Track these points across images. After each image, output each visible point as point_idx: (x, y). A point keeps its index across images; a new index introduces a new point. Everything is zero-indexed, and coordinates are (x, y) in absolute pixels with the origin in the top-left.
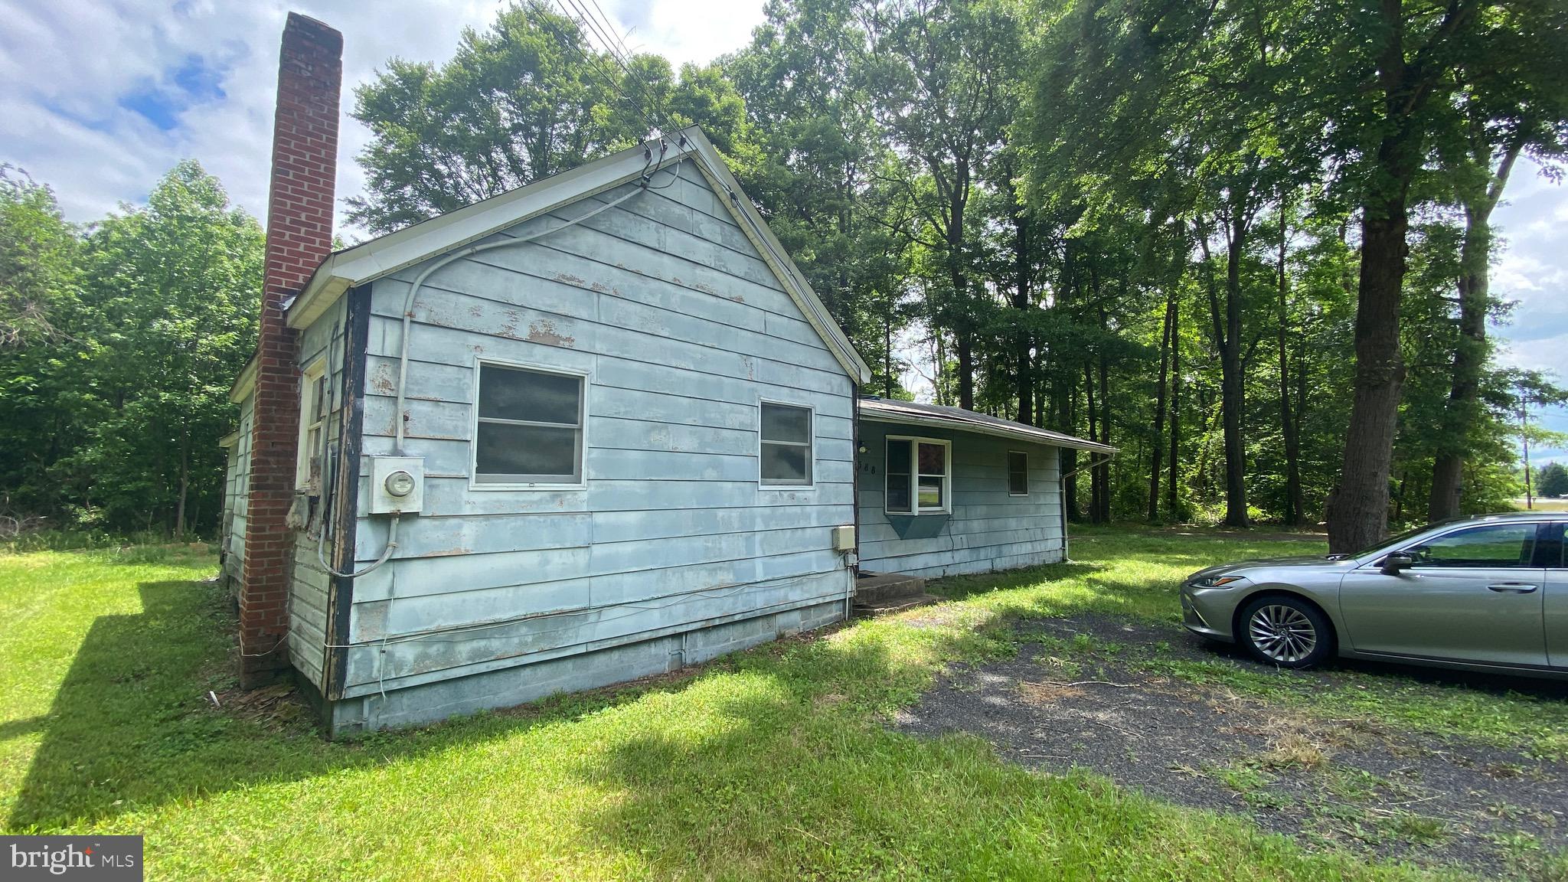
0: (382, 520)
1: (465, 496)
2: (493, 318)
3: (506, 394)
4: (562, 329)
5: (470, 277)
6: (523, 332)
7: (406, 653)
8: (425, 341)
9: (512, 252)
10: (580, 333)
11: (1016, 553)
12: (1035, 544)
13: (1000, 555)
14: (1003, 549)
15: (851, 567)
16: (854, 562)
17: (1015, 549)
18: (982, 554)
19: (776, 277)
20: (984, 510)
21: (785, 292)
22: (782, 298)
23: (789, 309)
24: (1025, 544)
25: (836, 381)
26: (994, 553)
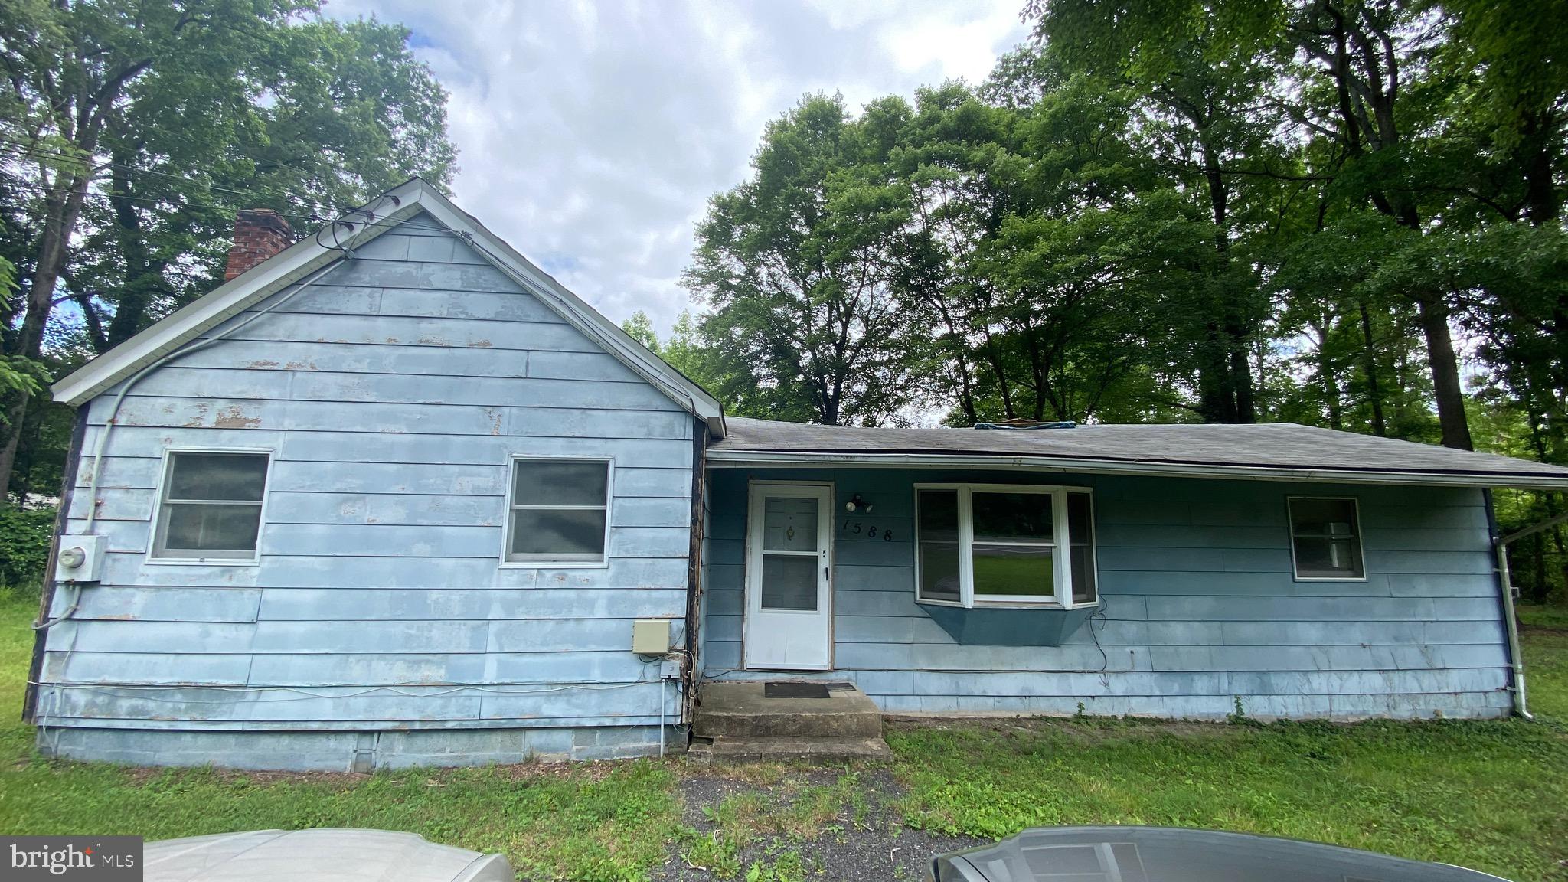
0: (67, 585)
1: (142, 569)
2: (183, 412)
3: (197, 478)
4: (250, 412)
5: (169, 382)
6: (210, 420)
7: (79, 698)
8: (124, 439)
9: (206, 352)
10: (268, 414)
11: (1324, 691)
12: (1396, 678)
13: (1266, 691)
14: (1274, 679)
15: (671, 680)
16: (676, 674)
17: (1318, 682)
18: (1201, 684)
19: (547, 307)
20: (1206, 604)
21: (565, 323)
22: (558, 331)
23: (572, 342)
24: (1356, 674)
25: (659, 421)
26: (1241, 685)
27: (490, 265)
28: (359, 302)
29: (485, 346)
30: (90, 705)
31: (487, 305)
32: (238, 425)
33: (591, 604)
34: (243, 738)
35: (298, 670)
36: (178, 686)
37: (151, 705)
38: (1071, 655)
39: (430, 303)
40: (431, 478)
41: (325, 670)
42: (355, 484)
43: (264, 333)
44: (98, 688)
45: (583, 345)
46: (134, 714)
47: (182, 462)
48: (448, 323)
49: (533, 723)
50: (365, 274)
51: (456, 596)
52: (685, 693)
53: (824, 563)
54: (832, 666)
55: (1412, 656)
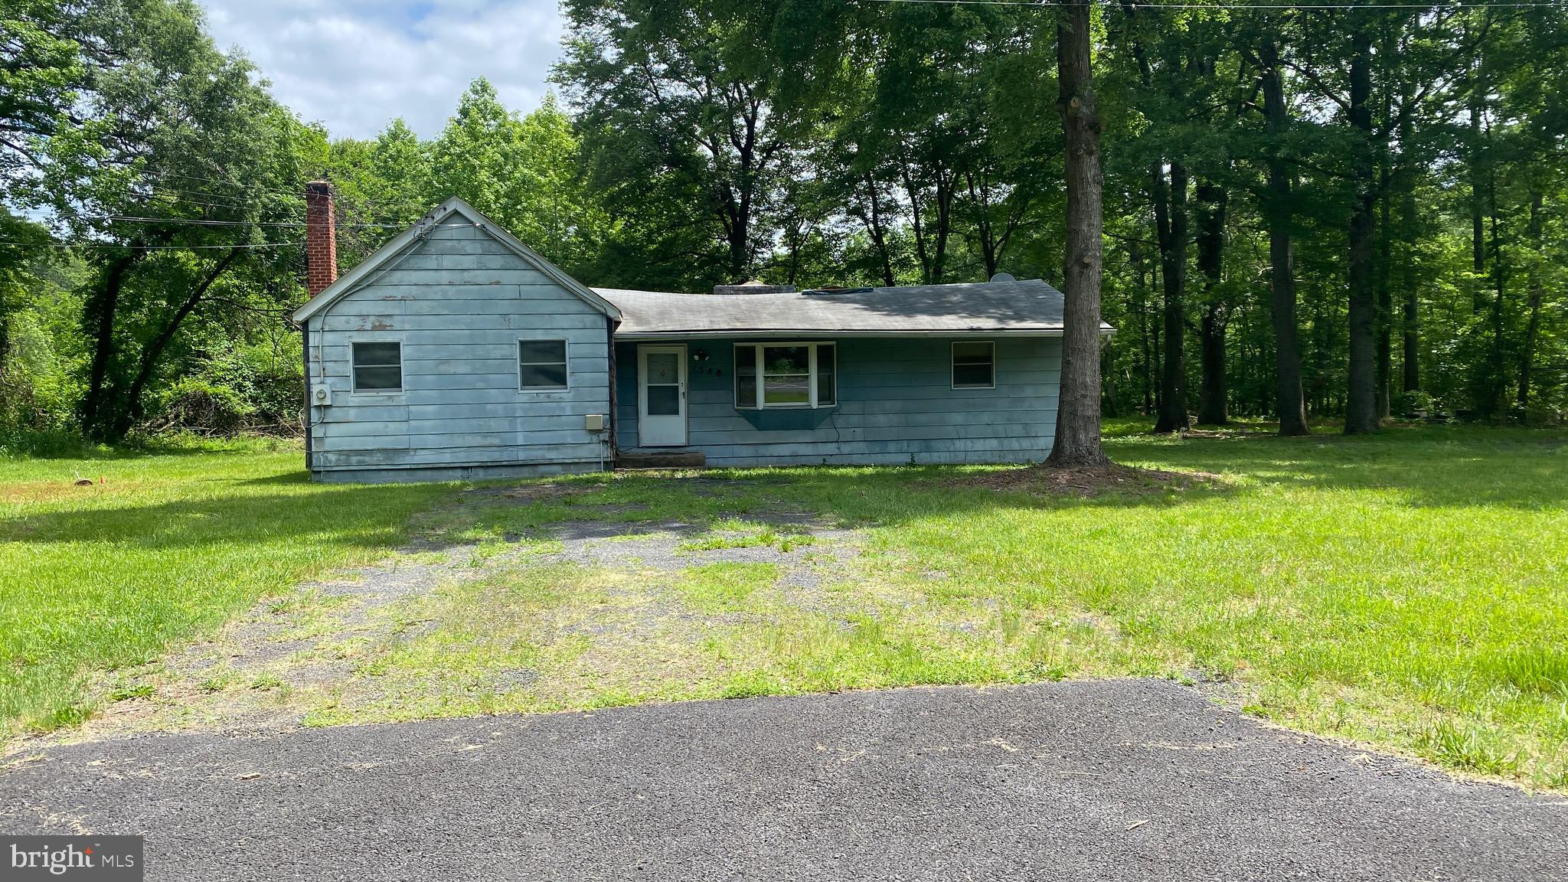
0: (318, 407)
1: (350, 398)
2: (355, 323)
3: (364, 355)
4: (387, 322)
5: (344, 308)
6: (369, 326)
7: (332, 457)
8: (330, 338)
9: (361, 293)
10: (396, 323)
11: (962, 449)
12: (1006, 442)
13: (929, 450)
14: (933, 443)
15: (604, 442)
16: (607, 439)
17: (959, 445)
18: (892, 447)
19: (527, 262)
20: (898, 405)
21: (536, 269)
22: (534, 273)
23: (543, 280)
24: (981, 441)
25: (589, 319)
26: (914, 447)
27: (495, 240)
28: (432, 263)
29: (498, 283)
30: (338, 460)
31: (497, 261)
32: (382, 328)
33: (564, 409)
34: (410, 472)
35: (432, 441)
36: (378, 450)
37: (367, 459)
38: (820, 434)
39: (467, 262)
40: (480, 351)
41: (444, 441)
42: (444, 355)
43: (387, 280)
44: (340, 452)
45: (547, 281)
46: (360, 463)
47: (358, 348)
48: (478, 272)
50: (432, 248)
51: (500, 406)
52: (612, 447)
53: (682, 390)
54: (688, 440)
55: (1018, 430)
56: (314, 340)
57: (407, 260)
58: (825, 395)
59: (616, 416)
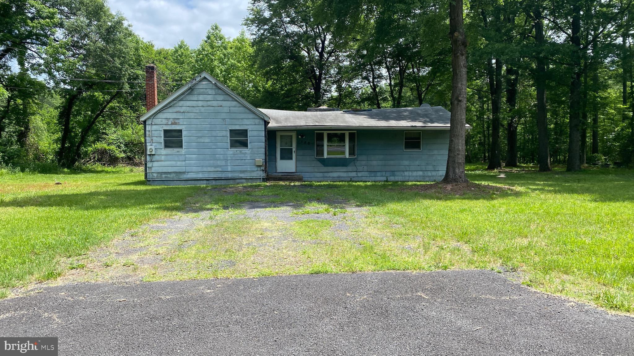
0: (150, 155)
1: (162, 152)
2: (165, 122)
3: (168, 134)
4: (177, 121)
5: (160, 115)
6: (170, 123)
7: (155, 175)
8: (154, 127)
9: (167, 109)
10: (181, 122)
11: (408, 175)
12: (426, 173)
13: (394, 176)
14: (396, 173)
15: (263, 170)
16: (264, 169)
17: (406, 173)
18: (379, 174)
19: (233, 98)
20: (381, 157)
21: (237, 101)
22: (235, 103)
23: (239, 105)
24: (416, 172)
25: (257, 121)
26: (388, 174)
27: (220, 89)
28: (195, 98)
29: (221, 106)
30: (157, 176)
31: (221, 97)
32: (175, 124)
33: (247, 157)
35: (195, 169)
36: (173, 172)
37: (169, 176)
38: (350, 168)
39: (209, 97)
40: (214, 133)
41: (199, 169)
42: (200, 135)
43: (177, 105)
44: (158, 173)
45: (241, 105)
46: (166, 177)
47: (166, 131)
48: (213, 102)
49: (238, 178)
50: (195, 92)
51: (221, 156)
52: (265, 172)
53: (294, 150)
54: (296, 170)
55: (430, 168)
56: (148, 128)
57: (185, 97)
58: (352, 153)
59: (267, 160)
